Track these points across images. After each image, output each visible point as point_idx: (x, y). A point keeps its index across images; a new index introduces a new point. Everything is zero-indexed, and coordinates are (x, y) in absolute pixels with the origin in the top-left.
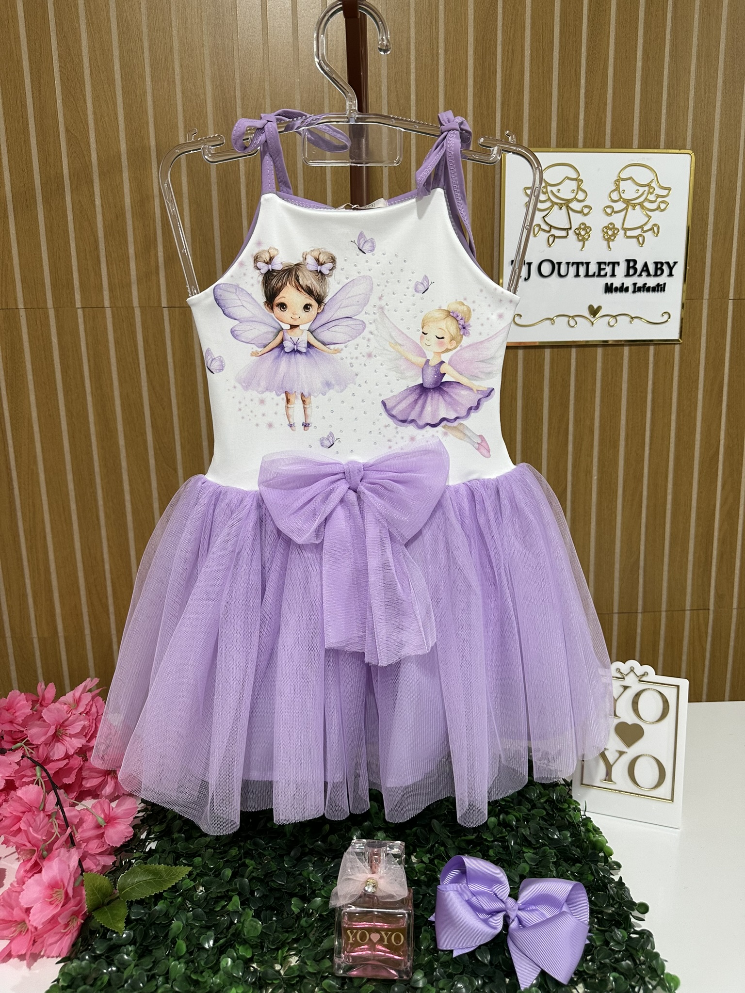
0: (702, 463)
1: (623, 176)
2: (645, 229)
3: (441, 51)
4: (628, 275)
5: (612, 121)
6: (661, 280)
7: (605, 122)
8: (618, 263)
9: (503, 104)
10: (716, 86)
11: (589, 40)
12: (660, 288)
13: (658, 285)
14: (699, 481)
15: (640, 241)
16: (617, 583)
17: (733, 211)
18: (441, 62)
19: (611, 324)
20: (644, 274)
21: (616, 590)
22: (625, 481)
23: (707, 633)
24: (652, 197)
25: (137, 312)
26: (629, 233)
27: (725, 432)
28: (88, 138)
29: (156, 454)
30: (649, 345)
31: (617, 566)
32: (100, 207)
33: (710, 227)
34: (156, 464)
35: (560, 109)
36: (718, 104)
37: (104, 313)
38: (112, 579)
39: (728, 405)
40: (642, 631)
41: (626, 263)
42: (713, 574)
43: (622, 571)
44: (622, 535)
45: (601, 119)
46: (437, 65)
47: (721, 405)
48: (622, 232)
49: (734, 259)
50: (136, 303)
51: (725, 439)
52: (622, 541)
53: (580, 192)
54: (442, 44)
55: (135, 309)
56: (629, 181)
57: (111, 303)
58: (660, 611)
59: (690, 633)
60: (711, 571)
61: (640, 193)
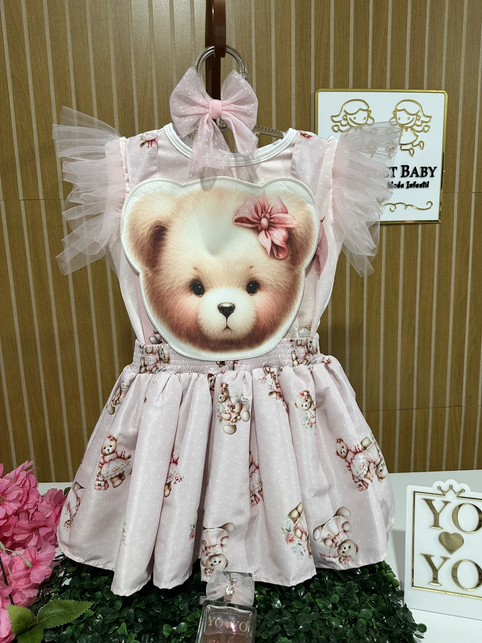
0: (455, 306)
1: (399, 108)
2: (415, 144)
3: (273, 22)
4: (403, 176)
5: (391, 71)
6: (426, 179)
7: (386, 71)
8: (396, 168)
9: (316, 59)
10: (461, 47)
11: (375, 15)
12: (425, 185)
13: (424, 183)
14: (454, 318)
15: (411, 152)
16: (398, 388)
17: (474, 132)
18: (273, 29)
19: (392, 210)
20: (414, 175)
21: (398, 393)
22: (403, 318)
23: (460, 422)
24: (419, 123)
26: (403, 147)
27: (471, 284)
28: (27, 81)
29: (76, 302)
30: (418, 224)
31: (399, 377)
32: (36, 129)
33: (459, 143)
34: (76, 309)
35: (355, 62)
36: (463, 59)
37: (40, 204)
38: (46, 390)
39: (472, 266)
40: (416, 422)
41: (402, 168)
42: (464, 382)
43: (402, 380)
44: (401, 355)
45: (383, 69)
46: (270, 31)
47: (468, 265)
49: (475, 165)
51: (471, 288)
52: (401, 360)
53: (369, 119)
54: (273, 18)
55: (61, 200)
56: (403, 111)
57: (44, 196)
58: (429, 408)
59: (449, 423)
60: (463, 380)
61: (411, 119)
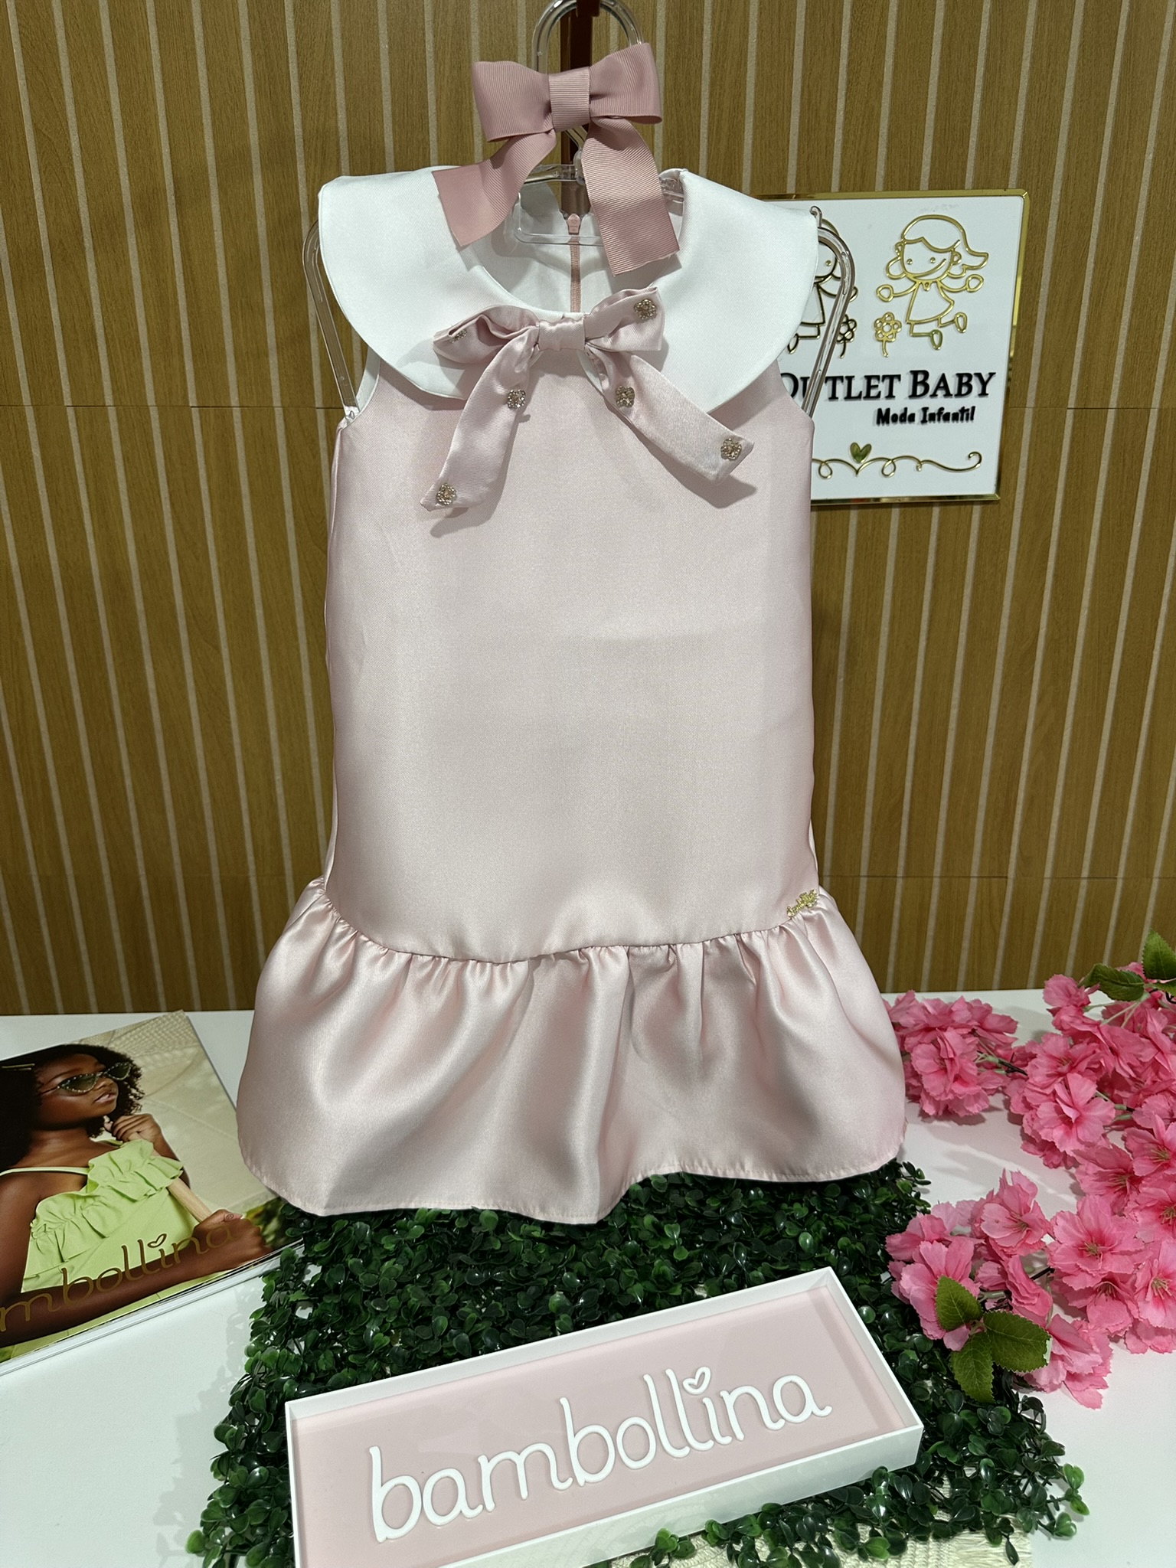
0: (1008, 663)
1: (909, 236)
2: (943, 322)
4: (914, 395)
6: (967, 402)
12: (966, 413)
13: (963, 410)
14: (1002, 690)
15: (936, 340)
16: (867, 833)
20: (940, 393)
21: (866, 844)
23: (1002, 910)
24: (955, 270)
25: (154, 414)
26: (917, 329)
27: (1049, 615)
28: (68, 141)
29: (189, 625)
31: (869, 811)
34: (190, 640)
36: (1070, 84)
37: (106, 414)
40: (902, 903)
41: (912, 377)
42: (1017, 827)
43: (877, 818)
44: (878, 765)
47: (1045, 575)
48: (906, 327)
49: (1079, 345)
50: (151, 399)
51: (1048, 626)
52: (877, 775)
55: (151, 409)
56: (919, 244)
57: (115, 399)
58: (932, 877)
59: (976, 910)
60: (1013, 823)
61: (937, 263)
